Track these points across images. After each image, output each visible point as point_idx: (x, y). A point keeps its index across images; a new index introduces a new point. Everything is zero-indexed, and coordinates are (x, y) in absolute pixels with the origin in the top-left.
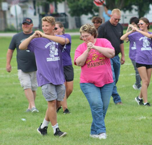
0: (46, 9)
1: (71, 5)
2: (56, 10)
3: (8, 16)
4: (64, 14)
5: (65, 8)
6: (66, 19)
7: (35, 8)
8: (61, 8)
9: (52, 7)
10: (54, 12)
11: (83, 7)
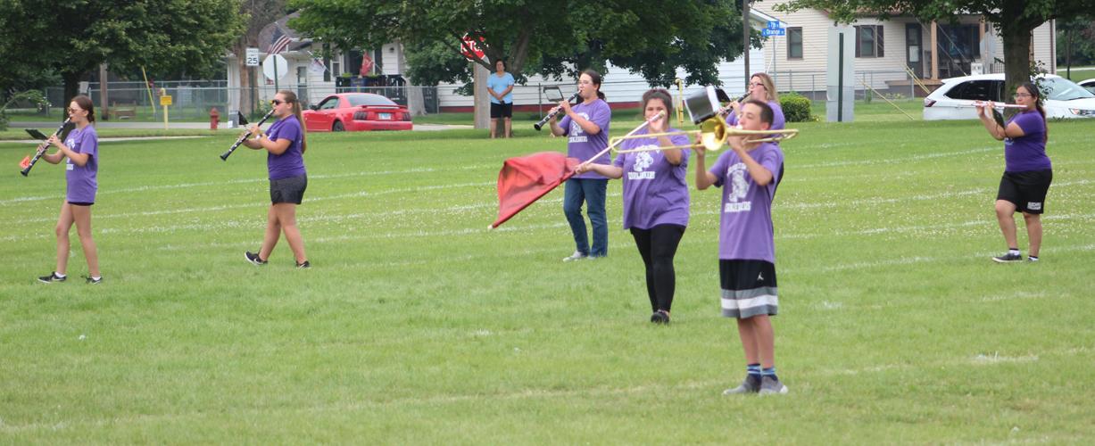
0: (355, 63)
1: (412, 56)
2: (378, 70)
3: (260, 82)
4: (398, 78)
5: (401, 64)
6: (400, 90)
7: (327, 63)
8: (392, 64)
9: (369, 62)
10: (373, 73)
11: (442, 62)
